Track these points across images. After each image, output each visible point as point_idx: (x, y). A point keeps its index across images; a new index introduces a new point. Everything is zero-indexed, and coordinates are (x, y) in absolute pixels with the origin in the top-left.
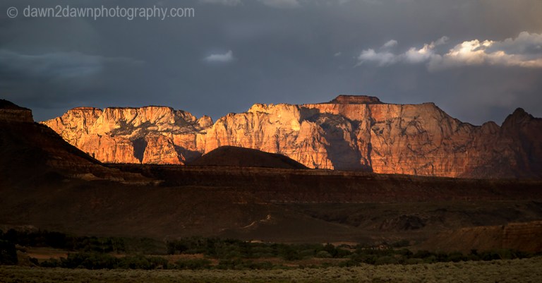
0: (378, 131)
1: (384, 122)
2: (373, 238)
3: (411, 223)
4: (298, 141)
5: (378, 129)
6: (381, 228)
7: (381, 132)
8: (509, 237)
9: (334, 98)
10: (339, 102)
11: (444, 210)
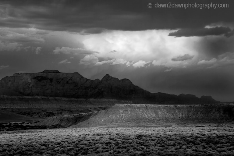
0: (59, 82)
1: (60, 79)
2: (33, 120)
3: (50, 115)
4: (31, 86)
5: (58, 82)
6: (40, 116)
7: (60, 82)
8: (64, 120)
9: (43, 71)
10: (45, 72)
11: (62, 110)
